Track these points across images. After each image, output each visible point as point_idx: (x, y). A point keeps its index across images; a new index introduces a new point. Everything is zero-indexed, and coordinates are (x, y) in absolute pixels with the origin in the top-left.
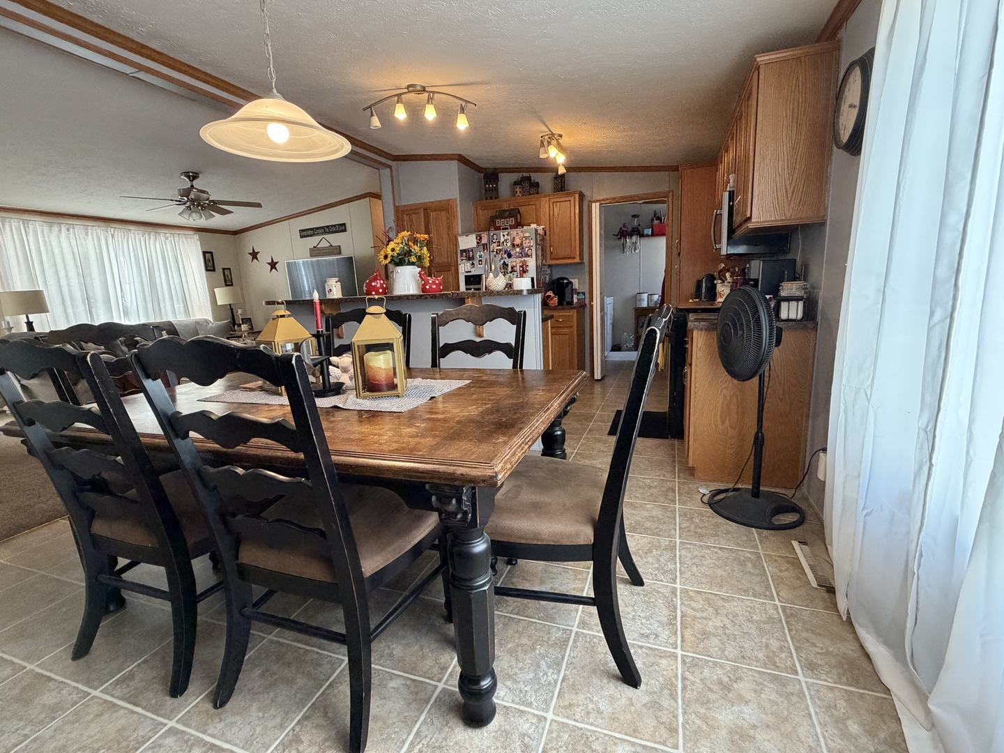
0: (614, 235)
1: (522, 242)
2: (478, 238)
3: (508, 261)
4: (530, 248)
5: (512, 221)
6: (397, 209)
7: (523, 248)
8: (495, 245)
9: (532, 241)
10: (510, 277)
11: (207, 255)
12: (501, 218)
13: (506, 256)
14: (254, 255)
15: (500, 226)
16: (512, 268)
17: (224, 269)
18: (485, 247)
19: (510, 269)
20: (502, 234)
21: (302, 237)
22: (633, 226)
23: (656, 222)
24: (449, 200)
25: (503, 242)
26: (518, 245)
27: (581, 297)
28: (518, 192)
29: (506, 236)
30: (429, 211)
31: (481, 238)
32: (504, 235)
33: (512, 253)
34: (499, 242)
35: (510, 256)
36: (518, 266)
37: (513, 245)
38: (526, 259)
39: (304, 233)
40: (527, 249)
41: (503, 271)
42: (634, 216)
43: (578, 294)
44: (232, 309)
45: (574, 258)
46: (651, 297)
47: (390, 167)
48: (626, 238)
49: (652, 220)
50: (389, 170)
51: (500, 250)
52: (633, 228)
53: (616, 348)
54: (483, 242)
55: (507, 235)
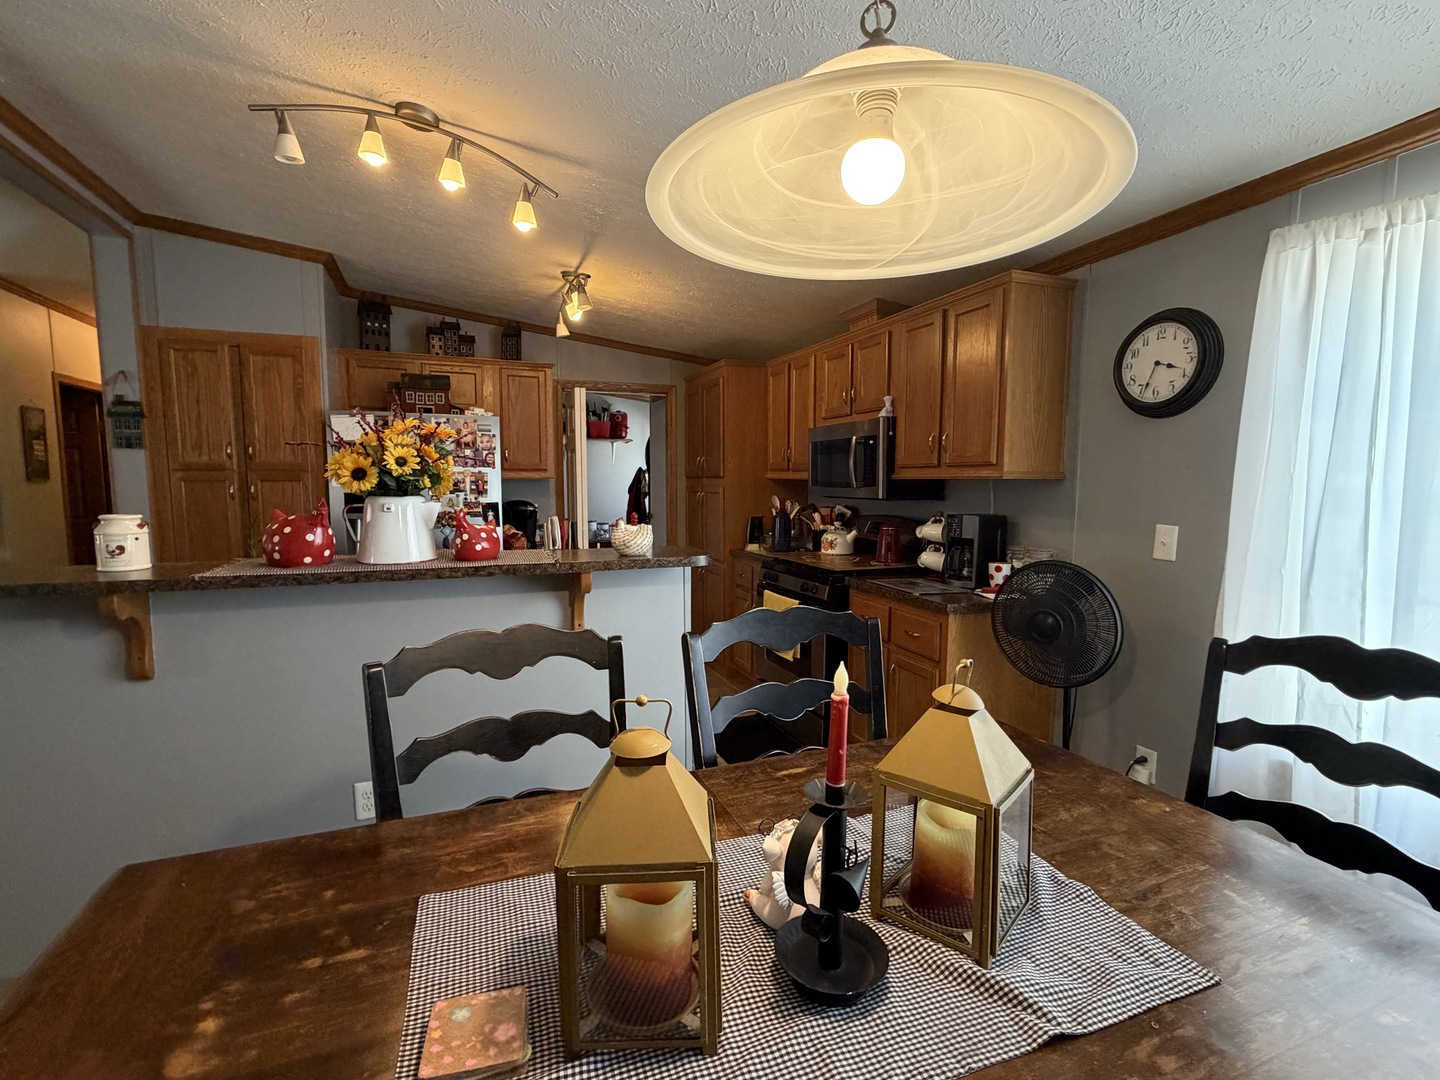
1: (476, 439)
4: (491, 451)
5: (438, 398)
6: (145, 335)
7: (477, 450)
9: (494, 440)
12: (413, 389)
15: (415, 404)
23: (593, 419)
26: (467, 445)
28: (437, 347)
30: (242, 348)
36: (468, 480)
37: (458, 443)
38: (483, 470)
40: (485, 453)
45: (547, 470)
47: (129, 235)
50: (126, 241)
55: (446, 424)
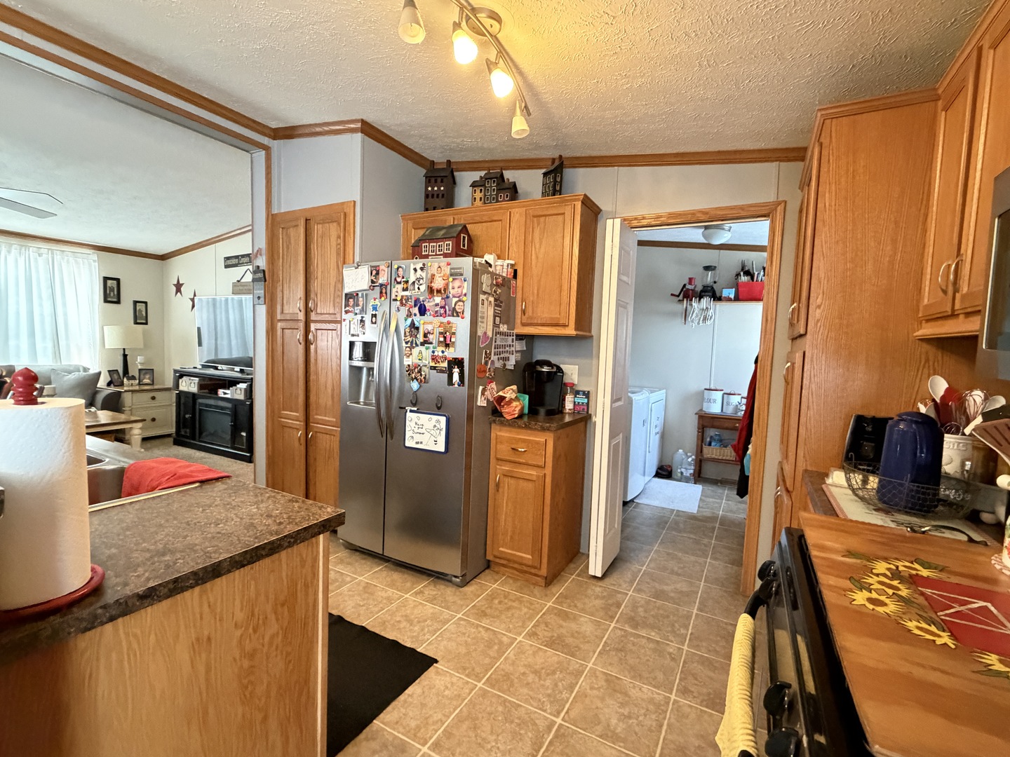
0: (672, 295)
1: (447, 285)
2: (374, 272)
3: (418, 320)
5: (447, 246)
6: (270, 219)
7: (448, 297)
8: (400, 287)
9: (465, 284)
10: (420, 352)
11: (109, 282)
12: (431, 240)
13: (416, 310)
14: (179, 287)
15: (422, 253)
16: (425, 335)
17: (135, 303)
18: (384, 290)
19: (421, 338)
20: (412, 267)
21: (226, 267)
22: (705, 284)
23: (744, 279)
24: (343, 204)
25: (414, 283)
26: (439, 291)
27: (581, 401)
28: (478, 199)
29: (419, 271)
30: (313, 222)
31: (378, 273)
32: (415, 270)
33: (428, 305)
34: (407, 282)
35: (423, 311)
37: (431, 290)
38: (451, 319)
39: (229, 262)
40: (455, 300)
41: (409, 339)
42: (707, 268)
43: (577, 393)
44: (125, 356)
45: (565, 326)
46: (728, 398)
47: (267, 149)
48: (691, 300)
49: (738, 275)
50: (263, 152)
51: (408, 299)
52: (704, 287)
53: (664, 472)
54: (381, 281)
55: (422, 269)
